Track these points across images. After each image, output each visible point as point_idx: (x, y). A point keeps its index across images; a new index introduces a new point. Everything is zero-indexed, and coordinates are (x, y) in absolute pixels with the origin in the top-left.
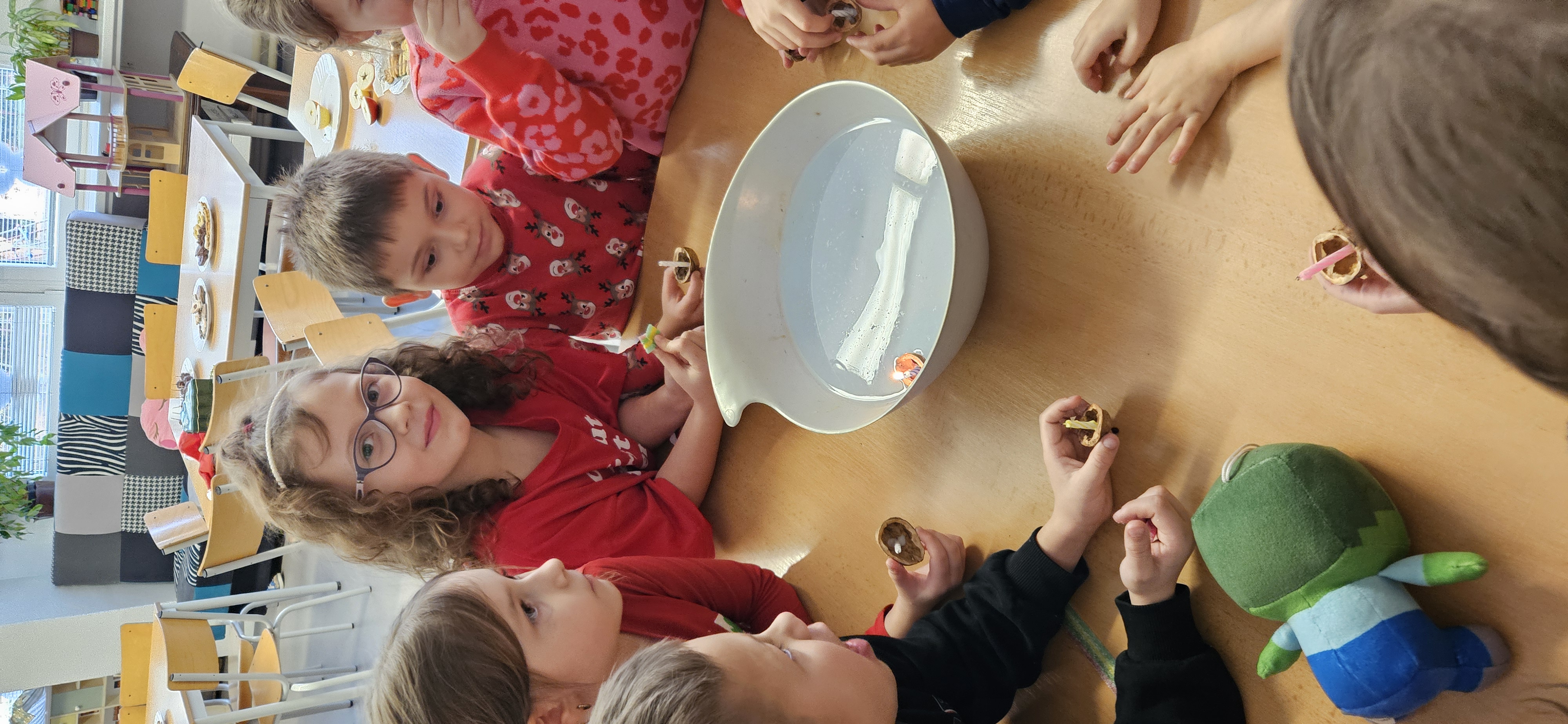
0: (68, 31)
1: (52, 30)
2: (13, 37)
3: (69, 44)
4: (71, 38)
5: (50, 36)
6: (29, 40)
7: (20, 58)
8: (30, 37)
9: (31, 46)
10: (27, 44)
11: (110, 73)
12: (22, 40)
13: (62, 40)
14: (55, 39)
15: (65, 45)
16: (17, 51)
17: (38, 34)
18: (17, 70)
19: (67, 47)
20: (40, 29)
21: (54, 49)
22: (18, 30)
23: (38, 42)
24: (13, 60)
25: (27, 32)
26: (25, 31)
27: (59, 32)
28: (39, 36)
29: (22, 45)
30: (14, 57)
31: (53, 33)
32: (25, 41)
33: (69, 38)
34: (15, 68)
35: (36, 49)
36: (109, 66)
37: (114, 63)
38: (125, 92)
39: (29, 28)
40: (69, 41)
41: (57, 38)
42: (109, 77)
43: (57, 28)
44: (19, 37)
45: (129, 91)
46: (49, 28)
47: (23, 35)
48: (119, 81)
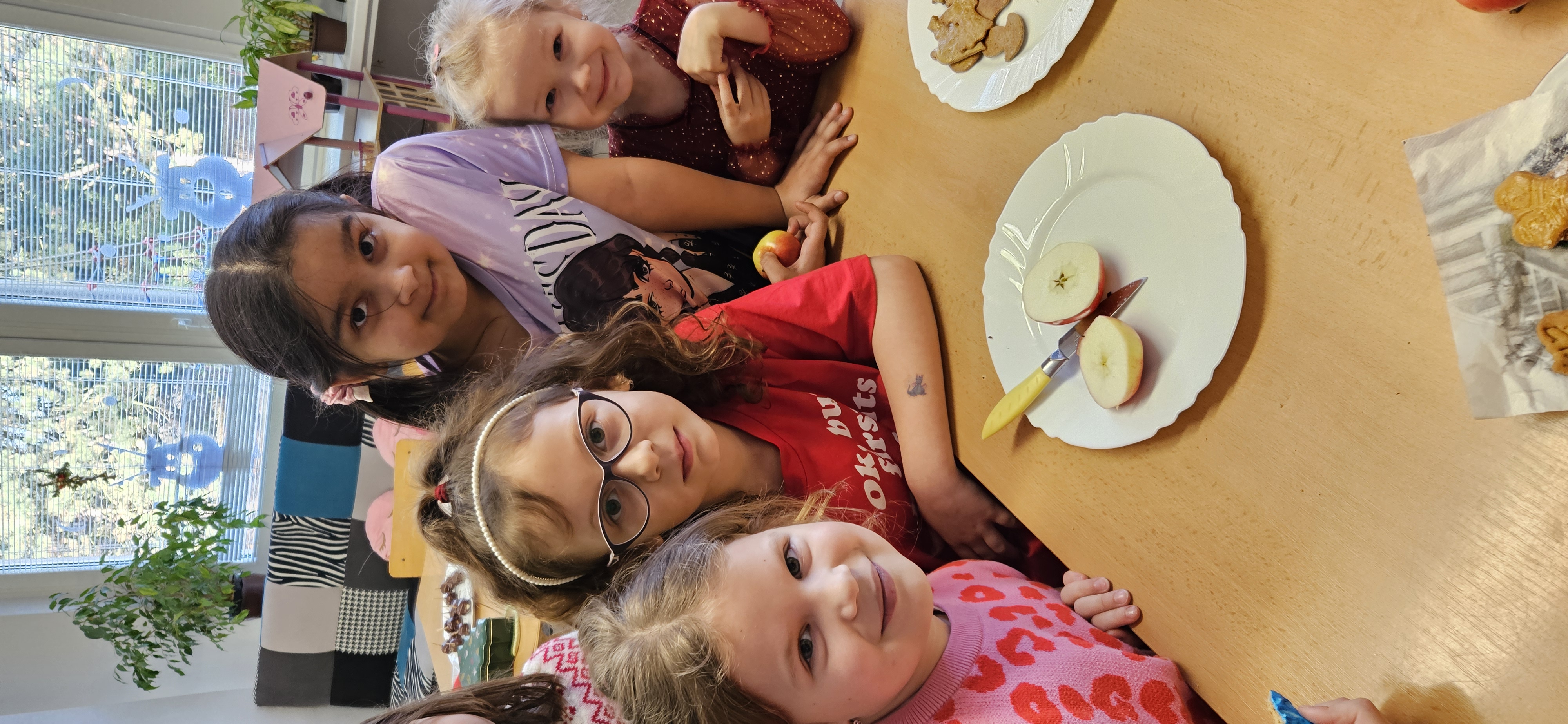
0: (310, 16)
1: (292, 16)
2: (244, 24)
3: (311, 34)
4: (315, 27)
5: (289, 24)
6: (263, 28)
7: (253, 53)
8: (265, 25)
9: (266, 36)
10: (262, 33)
11: (358, 77)
12: (254, 27)
13: (303, 28)
14: (295, 27)
15: (305, 35)
16: (249, 43)
17: (276, 20)
18: (248, 70)
19: (307, 38)
20: (278, 13)
21: (293, 41)
22: (251, 14)
23: (274, 31)
24: (243, 54)
25: (262, 17)
26: (259, 15)
27: (300, 19)
28: (277, 23)
29: (256, 34)
30: (245, 50)
31: (292, 18)
32: (259, 29)
33: (312, 27)
34: (245, 65)
35: (271, 40)
36: (357, 69)
37: (364, 64)
38: (380, 108)
39: (265, 12)
40: (312, 31)
41: (297, 25)
42: (357, 82)
43: (297, 13)
44: (252, 24)
45: (385, 107)
46: (288, 12)
47: (257, 21)
48: (371, 91)
